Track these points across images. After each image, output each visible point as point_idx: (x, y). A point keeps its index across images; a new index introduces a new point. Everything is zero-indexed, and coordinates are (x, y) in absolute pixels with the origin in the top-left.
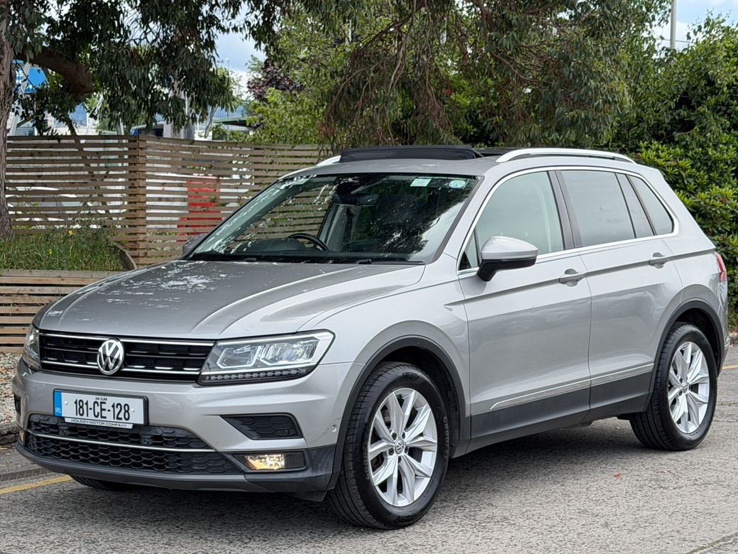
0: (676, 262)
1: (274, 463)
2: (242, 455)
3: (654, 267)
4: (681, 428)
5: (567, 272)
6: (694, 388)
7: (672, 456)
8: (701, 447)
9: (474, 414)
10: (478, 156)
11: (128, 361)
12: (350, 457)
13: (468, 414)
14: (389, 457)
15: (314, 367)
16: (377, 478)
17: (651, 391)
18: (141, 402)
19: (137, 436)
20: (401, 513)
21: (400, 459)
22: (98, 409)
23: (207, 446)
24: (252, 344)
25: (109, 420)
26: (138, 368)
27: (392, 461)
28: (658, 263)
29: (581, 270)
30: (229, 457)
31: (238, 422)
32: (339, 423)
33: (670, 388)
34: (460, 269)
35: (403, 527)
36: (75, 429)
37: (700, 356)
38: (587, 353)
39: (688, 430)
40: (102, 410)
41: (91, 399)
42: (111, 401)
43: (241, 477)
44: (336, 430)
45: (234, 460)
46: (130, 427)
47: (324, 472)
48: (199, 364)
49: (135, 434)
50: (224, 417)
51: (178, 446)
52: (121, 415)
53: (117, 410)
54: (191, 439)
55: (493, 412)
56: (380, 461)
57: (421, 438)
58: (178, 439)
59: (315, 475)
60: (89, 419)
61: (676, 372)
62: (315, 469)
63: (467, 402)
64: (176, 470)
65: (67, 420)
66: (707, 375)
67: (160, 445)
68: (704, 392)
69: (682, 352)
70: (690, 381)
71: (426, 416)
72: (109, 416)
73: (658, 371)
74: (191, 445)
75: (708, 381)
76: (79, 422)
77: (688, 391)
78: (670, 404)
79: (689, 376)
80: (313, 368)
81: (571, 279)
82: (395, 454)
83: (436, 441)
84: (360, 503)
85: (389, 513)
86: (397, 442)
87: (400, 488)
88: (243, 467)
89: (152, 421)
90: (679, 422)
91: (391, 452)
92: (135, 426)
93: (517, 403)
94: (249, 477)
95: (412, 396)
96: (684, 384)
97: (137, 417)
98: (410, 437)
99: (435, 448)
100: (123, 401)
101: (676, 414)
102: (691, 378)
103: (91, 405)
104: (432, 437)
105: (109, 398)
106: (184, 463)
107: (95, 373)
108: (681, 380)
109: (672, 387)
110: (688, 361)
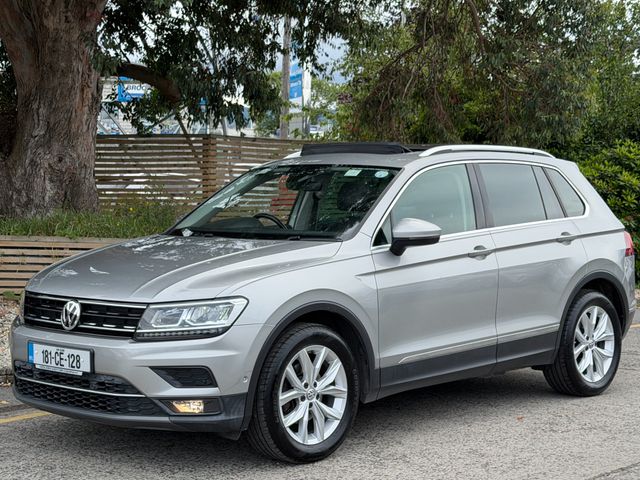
0: (583, 239)
1: (196, 407)
2: (168, 400)
3: (561, 244)
4: (586, 378)
5: (476, 248)
6: (601, 344)
7: (577, 401)
8: (607, 393)
9: (382, 366)
11: (84, 319)
12: (261, 403)
13: (377, 366)
14: (301, 403)
15: (229, 328)
16: (288, 421)
17: (558, 347)
18: (88, 353)
19: (87, 382)
20: (310, 451)
21: (311, 405)
22: (58, 358)
23: (139, 393)
24: (179, 308)
25: (66, 368)
26: (92, 326)
27: (303, 407)
28: (566, 240)
29: (489, 247)
30: (157, 402)
31: (164, 372)
32: (250, 375)
33: (576, 345)
34: (375, 244)
35: (313, 462)
36: (45, 374)
37: (605, 318)
38: (495, 315)
39: (593, 379)
40: (61, 359)
41: (53, 350)
42: (67, 352)
43: (166, 419)
44: (247, 381)
45: (161, 404)
46: (80, 374)
47: (236, 415)
48: (135, 323)
49: (85, 380)
50: (152, 368)
51: (117, 392)
52: (74, 364)
53: (71, 360)
54: (126, 386)
55: (402, 365)
56: (292, 405)
57: (332, 387)
58: (117, 385)
59: (228, 418)
60: (52, 366)
61: (583, 331)
62: (228, 413)
63: (377, 357)
64: (115, 411)
65: (37, 367)
66: (612, 334)
67: (104, 390)
68: (609, 348)
69: (589, 314)
70: (596, 339)
71: (336, 369)
72: (66, 364)
73: (564, 330)
74: (127, 390)
75: (613, 338)
76: (46, 368)
77: (595, 347)
78: (576, 358)
79: (595, 334)
80: (226, 329)
81: (480, 253)
82: (306, 401)
83: (346, 390)
84: (271, 442)
85: (298, 451)
86: (309, 390)
87: (311, 428)
88: (168, 410)
89: (98, 370)
90: (585, 372)
91: (303, 399)
92: (84, 373)
93: (424, 357)
94: (173, 419)
95: (323, 352)
96: (590, 341)
97: (86, 367)
98: (322, 386)
99: (346, 396)
100: (76, 352)
101: (581, 368)
102: (597, 336)
103: (53, 355)
104: (343, 386)
105: (66, 349)
106: (121, 406)
107: (58, 328)
108: (588, 338)
109: (578, 343)
110: (594, 322)
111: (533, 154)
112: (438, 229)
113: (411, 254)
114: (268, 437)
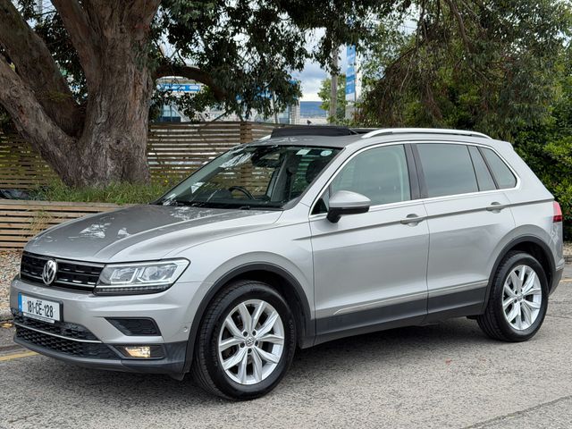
0: (512, 208)
1: (145, 353)
2: (121, 347)
3: (491, 213)
4: (515, 327)
5: (408, 216)
6: (529, 298)
7: (505, 346)
8: (535, 339)
9: (317, 317)
10: (353, 133)
11: (59, 275)
12: (202, 350)
13: (313, 317)
14: (240, 348)
15: (173, 284)
16: (227, 365)
17: (487, 300)
18: (58, 304)
19: (59, 328)
20: (248, 390)
21: (250, 351)
22: (38, 308)
23: (97, 339)
24: (131, 267)
25: (43, 317)
26: (65, 281)
27: (242, 352)
28: (496, 208)
29: (421, 215)
30: (111, 347)
31: (117, 323)
32: (190, 325)
33: (505, 299)
34: (313, 214)
35: (251, 399)
36: (31, 322)
37: (533, 276)
38: (426, 274)
39: (521, 327)
40: (40, 309)
41: (34, 301)
42: (44, 303)
43: (118, 362)
44: (187, 331)
45: (114, 350)
46: (53, 322)
47: (178, 360)
48: (95, 279)
49: (56, 327)
50: (107, 318)
51: (80, 338)
52: (49, 314)
53: (47, 310)
54: (86, 334)
55: (337, 316)
56: (232, 351)
57: (270, 335)
58: (80, 333)
59: (170, 362)
60: (34, 315)
61: (511, 286)
62: (170, 358)
63: (312, 309)
64: (79, 354)
65: (25, 315)
66: (540, 289)
67: (70, 336)
68: (537, 301)
69: (517, 272)
70: (524, 293)
71: (274, 319)
72: (43, 313)
73: (493, 285)
74: (87, 337)
75: (540, 293)
76: (30, 316)
77: (523, 300)
78: (504, 309)
79: (523, 289)
80: (170, 286)
81: (413, 220)
82: (246, 347)
83: (283, 338)
84: (211, 382)
85: (236, 390)
86: (248, 338)
87: (250, 370)
88: (120, 355)
89: (66, 319)
90: (514, 321)
91: (243, 345)
92: (56, 321)
93: (359, 309)
94: (124, 362)
95: (261, 305)
96: (519, 295)
97: (57, 317)
98: (261, 334)
99: (283, 343)
100: (50, 304)
101: (509, 318)
102: (526, 290)
103: (35, 305)
104: (280, 334)
105: (43, 301)
106: (82, 350)
107: (40, 283)
108: (516, 293)
109: (507, 297)
110: (522, 279)
111: (471, 135)
112: (368, 200)
113: (346, 221)
114: (208, 378)
